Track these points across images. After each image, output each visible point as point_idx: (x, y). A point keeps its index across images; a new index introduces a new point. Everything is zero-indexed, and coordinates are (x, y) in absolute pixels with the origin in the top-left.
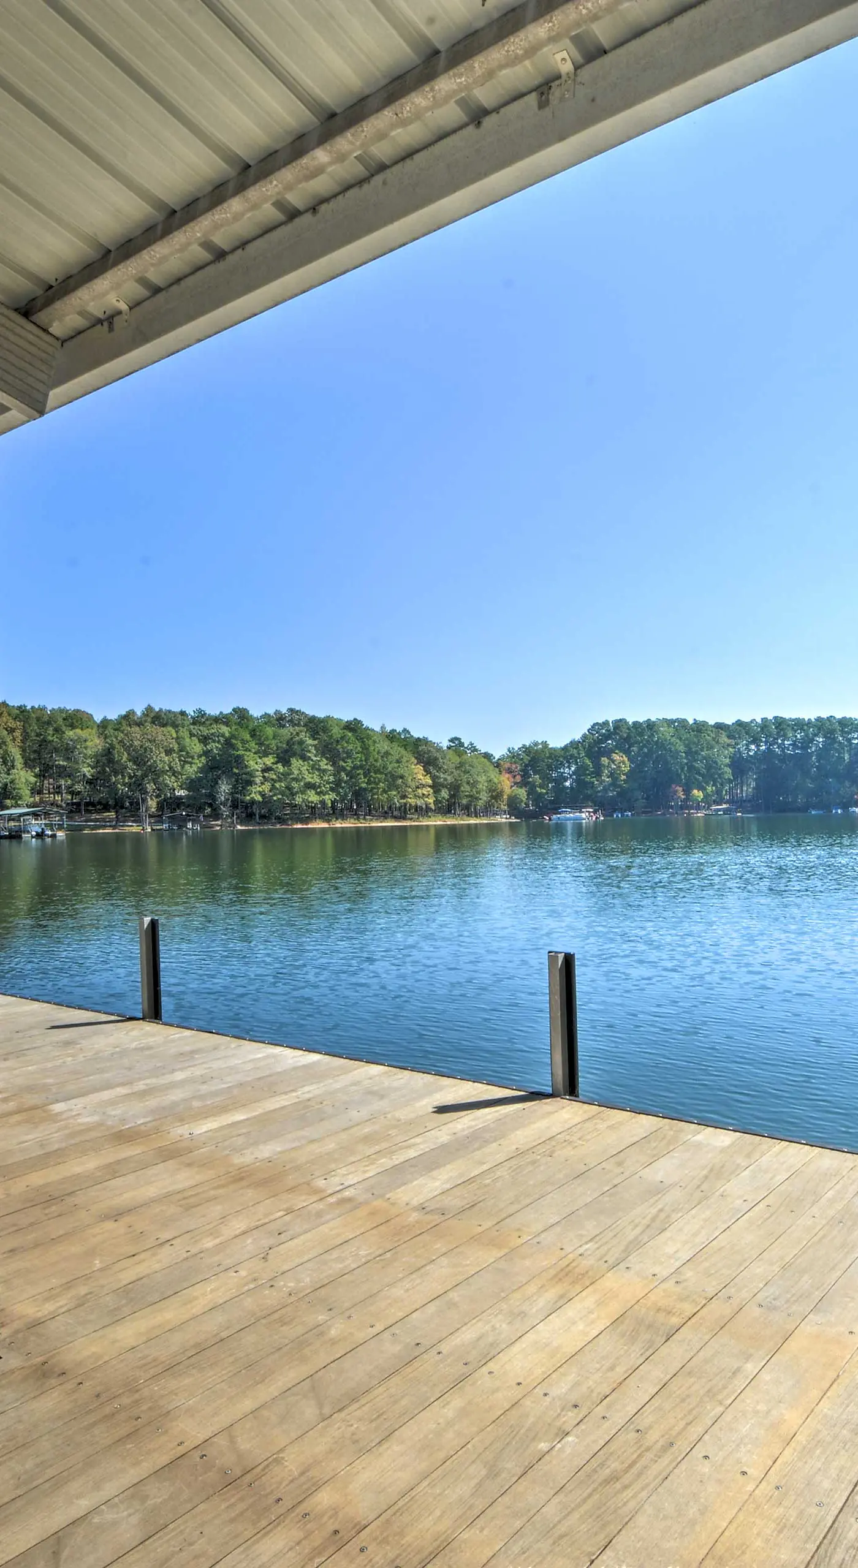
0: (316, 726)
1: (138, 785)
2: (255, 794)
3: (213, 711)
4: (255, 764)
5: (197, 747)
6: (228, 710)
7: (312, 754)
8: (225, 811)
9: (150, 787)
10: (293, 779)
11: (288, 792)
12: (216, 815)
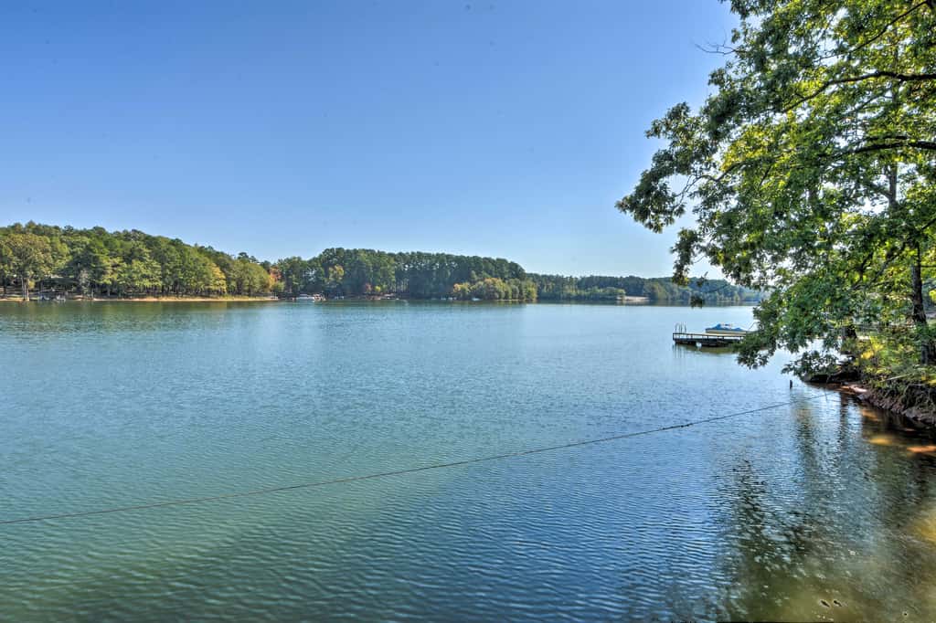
0: (151, 242)
1: (21, 271)
2: (106, 280)
3: (78, 227)
4: (107, 262)
5: (66, 250)
6: (89, 228)
7: (147, 258)
8: (85, 289)
9: (30, 273)
10: (134, 272)
11: (130, 280)
12: (79, 291)
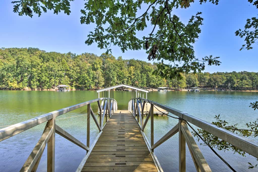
0: (249, 74)
1: (215, 84)
2: (235, 85)
3: (229, 72)
4: (235, 81)
5: (225, 78)
6: (232, 72)
7: (248, 79)
8: (229, 88)
9: (217, 84)
10: (243, 83)
11: (242, 85)
12: (228, 89)
